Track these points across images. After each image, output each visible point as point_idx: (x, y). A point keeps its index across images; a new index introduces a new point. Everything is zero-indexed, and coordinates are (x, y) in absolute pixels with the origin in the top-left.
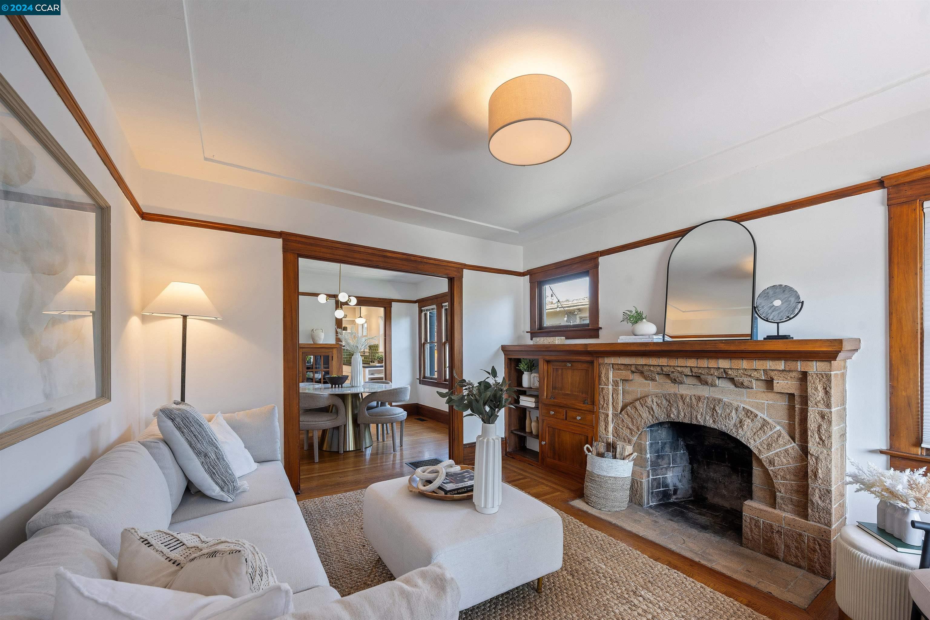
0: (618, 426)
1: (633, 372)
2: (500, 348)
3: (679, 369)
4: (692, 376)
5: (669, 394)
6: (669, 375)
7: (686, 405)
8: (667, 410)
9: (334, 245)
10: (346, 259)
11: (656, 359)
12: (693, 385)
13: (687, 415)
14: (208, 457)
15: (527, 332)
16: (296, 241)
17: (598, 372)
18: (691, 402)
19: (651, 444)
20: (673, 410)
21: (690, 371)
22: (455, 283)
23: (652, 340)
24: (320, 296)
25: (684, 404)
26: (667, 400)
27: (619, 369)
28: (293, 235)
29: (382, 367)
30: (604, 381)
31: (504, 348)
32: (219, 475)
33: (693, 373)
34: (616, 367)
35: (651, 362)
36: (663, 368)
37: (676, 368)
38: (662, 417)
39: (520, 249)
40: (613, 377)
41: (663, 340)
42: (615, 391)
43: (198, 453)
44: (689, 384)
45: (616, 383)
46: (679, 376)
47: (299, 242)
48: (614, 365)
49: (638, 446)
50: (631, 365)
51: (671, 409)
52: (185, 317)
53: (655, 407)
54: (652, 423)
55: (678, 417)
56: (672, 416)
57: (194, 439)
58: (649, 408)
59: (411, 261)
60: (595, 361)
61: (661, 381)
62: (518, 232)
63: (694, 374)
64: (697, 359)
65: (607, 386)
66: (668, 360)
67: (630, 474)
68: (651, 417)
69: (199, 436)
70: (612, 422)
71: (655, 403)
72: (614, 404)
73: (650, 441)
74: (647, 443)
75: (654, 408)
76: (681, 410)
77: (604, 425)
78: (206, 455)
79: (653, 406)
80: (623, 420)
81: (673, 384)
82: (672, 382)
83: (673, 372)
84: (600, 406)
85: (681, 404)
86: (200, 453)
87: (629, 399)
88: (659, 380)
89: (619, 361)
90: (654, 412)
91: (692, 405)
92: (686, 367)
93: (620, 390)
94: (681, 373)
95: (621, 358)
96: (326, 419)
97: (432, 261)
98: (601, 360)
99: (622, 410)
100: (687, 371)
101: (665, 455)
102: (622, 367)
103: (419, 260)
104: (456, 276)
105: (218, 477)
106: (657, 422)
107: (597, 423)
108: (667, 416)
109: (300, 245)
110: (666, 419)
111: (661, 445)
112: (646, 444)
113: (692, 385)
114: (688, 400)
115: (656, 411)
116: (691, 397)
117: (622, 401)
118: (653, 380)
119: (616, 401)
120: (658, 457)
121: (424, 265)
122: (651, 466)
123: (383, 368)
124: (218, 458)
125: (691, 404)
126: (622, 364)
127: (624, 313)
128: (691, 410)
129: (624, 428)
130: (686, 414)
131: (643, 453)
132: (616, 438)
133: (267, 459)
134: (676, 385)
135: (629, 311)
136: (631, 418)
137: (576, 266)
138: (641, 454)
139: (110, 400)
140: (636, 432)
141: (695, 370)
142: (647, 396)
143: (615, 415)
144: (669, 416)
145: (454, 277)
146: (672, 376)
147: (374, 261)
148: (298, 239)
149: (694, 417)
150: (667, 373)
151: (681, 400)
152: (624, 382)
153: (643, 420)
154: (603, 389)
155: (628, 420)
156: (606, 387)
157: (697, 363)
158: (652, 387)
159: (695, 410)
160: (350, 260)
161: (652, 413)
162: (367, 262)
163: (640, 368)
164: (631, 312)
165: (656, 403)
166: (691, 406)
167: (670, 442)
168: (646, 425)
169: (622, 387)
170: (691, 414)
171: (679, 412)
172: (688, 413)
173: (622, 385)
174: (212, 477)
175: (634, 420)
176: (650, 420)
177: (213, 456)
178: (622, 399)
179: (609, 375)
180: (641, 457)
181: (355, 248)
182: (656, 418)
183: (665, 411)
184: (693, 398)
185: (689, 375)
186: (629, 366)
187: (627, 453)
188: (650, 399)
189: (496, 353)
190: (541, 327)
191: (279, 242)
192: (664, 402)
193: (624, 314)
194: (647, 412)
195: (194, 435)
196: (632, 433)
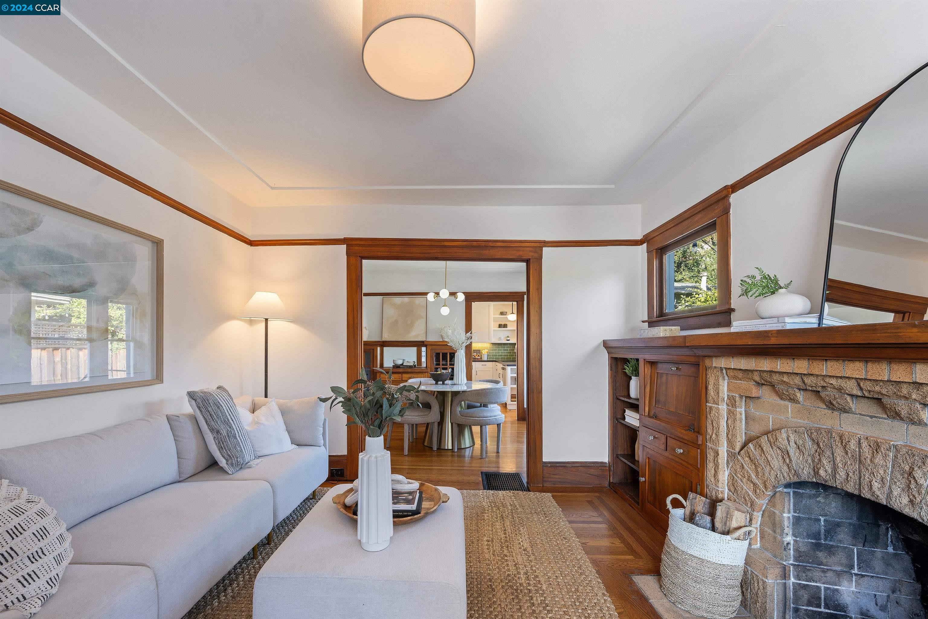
0: (736, 475)
1: (759, 384)
2: (601, 342)
3: (833, 381)
4: (864, 397)
5: (818, 430)
6: (819, 392)
7: (850, 455)
8: (813, 461)
9: (390, 243)
10: (403, 255)
11: (788, 361)
12: (871, 417)
13: (853, 476)
14: (220, 434)
15: (643, 322)
16: (357, 245)
17: (704, 381)
18: (860, 452)
19: (797, 521)
20: (825, 462)
21: (858, 388)
22: (531, 267)
23: (783, 327)
24: (429, 295)
25: (847, 453)
26: (813, 440)
27: (736, 378)
28: (353, 240)
29: (515, 365)
30: (713, 396)
31: (606, 344)
32: (226, 450)
33: (864, 392)
34: (731, 373)
35: (780, 367)
36: (805, 379)
37: (827, 380)
38: (804, 471)
39: (637, 209)
40: (729, 390)
41: (819, 324)
42: (731, 414)
43: (212, 430)
44: (861, 414)
45: (732, 402)
46: (837, 396)
47: (360, 245)
48: (728, 371)
49: (769, 517)
50: (752, 371)
51: (820, 460)
52: (266, 320)
53: (792, 450)
54: (788, 479)
55: (834, 476)
56: (822, 472)
57: (210, 417)
58: (782, 452)
59: (473, 247)
60: (701, 363)
61: (808, 404)
62: (613, 186)
63: (867, 394)
64: (867, 362)
65: (716, 404)
66: (809, 364)
67: (740, 562)
68: (786, 468)
69: (215, 416)
70: (728, 467)
71: (792, 444)
72: (730, 437)
73: (795, 512)
74: (785, 515)
75: (792, 453)
76: (840, 465)
77: (713, 469)
78: (218, 432)
79: (789, 448)
80: (742, 465)
81: (830, 412)
82: (828, 407)
83: (823, 387)
84: (708, 437)
85: (839, 452)
86: (213, 430)
87: (756, 430)
88: (805, 401)
89: (732, 363)
90: (790, 460)
91: (862, 459)
92: (848, 378)
93: (741, 414)
94: (840, 390)
95: (735, 359)
96: (417, 414)
97: (499, 244)
98: (707, 362)
99: (742, 449)
100: (851, 387)
101: (838, 547)
102: (740, 375)
103: (483, 244)
104: (532, 257)
105: (225, 451)
106: (796, 479)
107: (703, 463)
108: (814, 471)
109: (361, 248)
110: (813, 477)
111: (825, 526)
112: (783, 517)
113: (868, 416)
114: (853, 445)
115: (794, 459)
116: (859, 441)
117: (745, 433)
118: (793, 400)
119: (732, 431)
120: (817, 546)
121: (489, 250)
122: (796, 560)
123: (516, 367)
124: (229, 436)
125: (860, 456)
126: (740, 370)
127: (742, 281)
128: (859, 467)
129: (745, 480)
130: (851, 474)
131: (778, 531)
132: (733, 494)
133: (308, 444)
134: (836, 413)
135: (748, 277)
136: (755, 464)
137: (699, 216)
138: (775, 532)
139: (163, 382)
140: (763, 491)
141: (867, 386)
142: (779, 429)
143: (732, 456)
144: (816, 473)
145: (530, 259)
146: (823, 394)
147: (431, 253)
148: (359, 242)
149: (865, 482)
150: (814, 389)
151: (839, 445)
152: (748, 400)
153: (772, 471)
154: (711, 408)
155: (749, 468)
156: (716, 406)
157: (867, 372)
158: (792, 413)
159: (867, 469)
160: (407, 255)
161: (787, 461)
162: (424, 255)
163: (766, 376)
164: (753, 277)
165: (796, 444)
166: (860, 459)
167: (850, 524)
168: (778, 482)
169: (745, 408)
170: (860, 478)
171: (835, 468)
172: (854, 472)
173: (745, 406)
174: (219, 450)
175: (759, 470)
176: (785, 474)
177: (224, 433)
178: (746, 429)
179: (721, 387)
180: (775, 538)
181: (411, 243)
182: (795, 471)
183: (810, 461)
184: (864, 444)
185: (857, 396)
186: (750, 373)
187: (734, 524)
188: (784, 435)
189: (596, 350)
190: (661, 314)
191: (343, 248)
192: (809, 443)
193: (741, 284)
194: (780, 457)
195: (210, 415)
196: (756, 492)
